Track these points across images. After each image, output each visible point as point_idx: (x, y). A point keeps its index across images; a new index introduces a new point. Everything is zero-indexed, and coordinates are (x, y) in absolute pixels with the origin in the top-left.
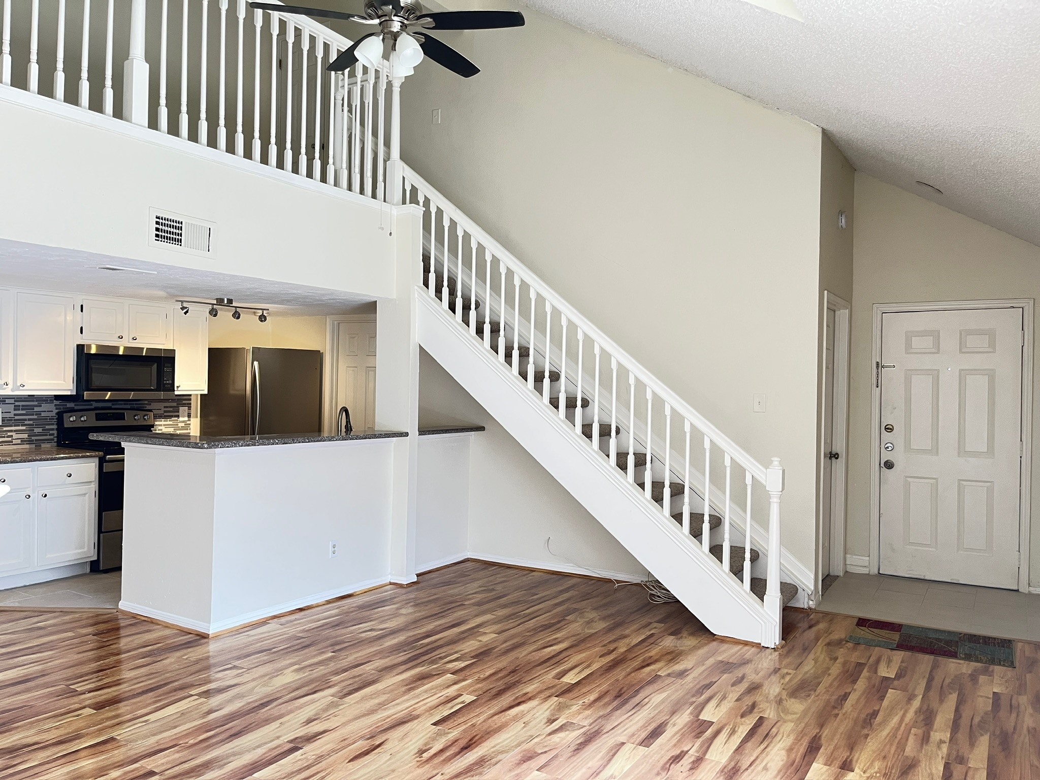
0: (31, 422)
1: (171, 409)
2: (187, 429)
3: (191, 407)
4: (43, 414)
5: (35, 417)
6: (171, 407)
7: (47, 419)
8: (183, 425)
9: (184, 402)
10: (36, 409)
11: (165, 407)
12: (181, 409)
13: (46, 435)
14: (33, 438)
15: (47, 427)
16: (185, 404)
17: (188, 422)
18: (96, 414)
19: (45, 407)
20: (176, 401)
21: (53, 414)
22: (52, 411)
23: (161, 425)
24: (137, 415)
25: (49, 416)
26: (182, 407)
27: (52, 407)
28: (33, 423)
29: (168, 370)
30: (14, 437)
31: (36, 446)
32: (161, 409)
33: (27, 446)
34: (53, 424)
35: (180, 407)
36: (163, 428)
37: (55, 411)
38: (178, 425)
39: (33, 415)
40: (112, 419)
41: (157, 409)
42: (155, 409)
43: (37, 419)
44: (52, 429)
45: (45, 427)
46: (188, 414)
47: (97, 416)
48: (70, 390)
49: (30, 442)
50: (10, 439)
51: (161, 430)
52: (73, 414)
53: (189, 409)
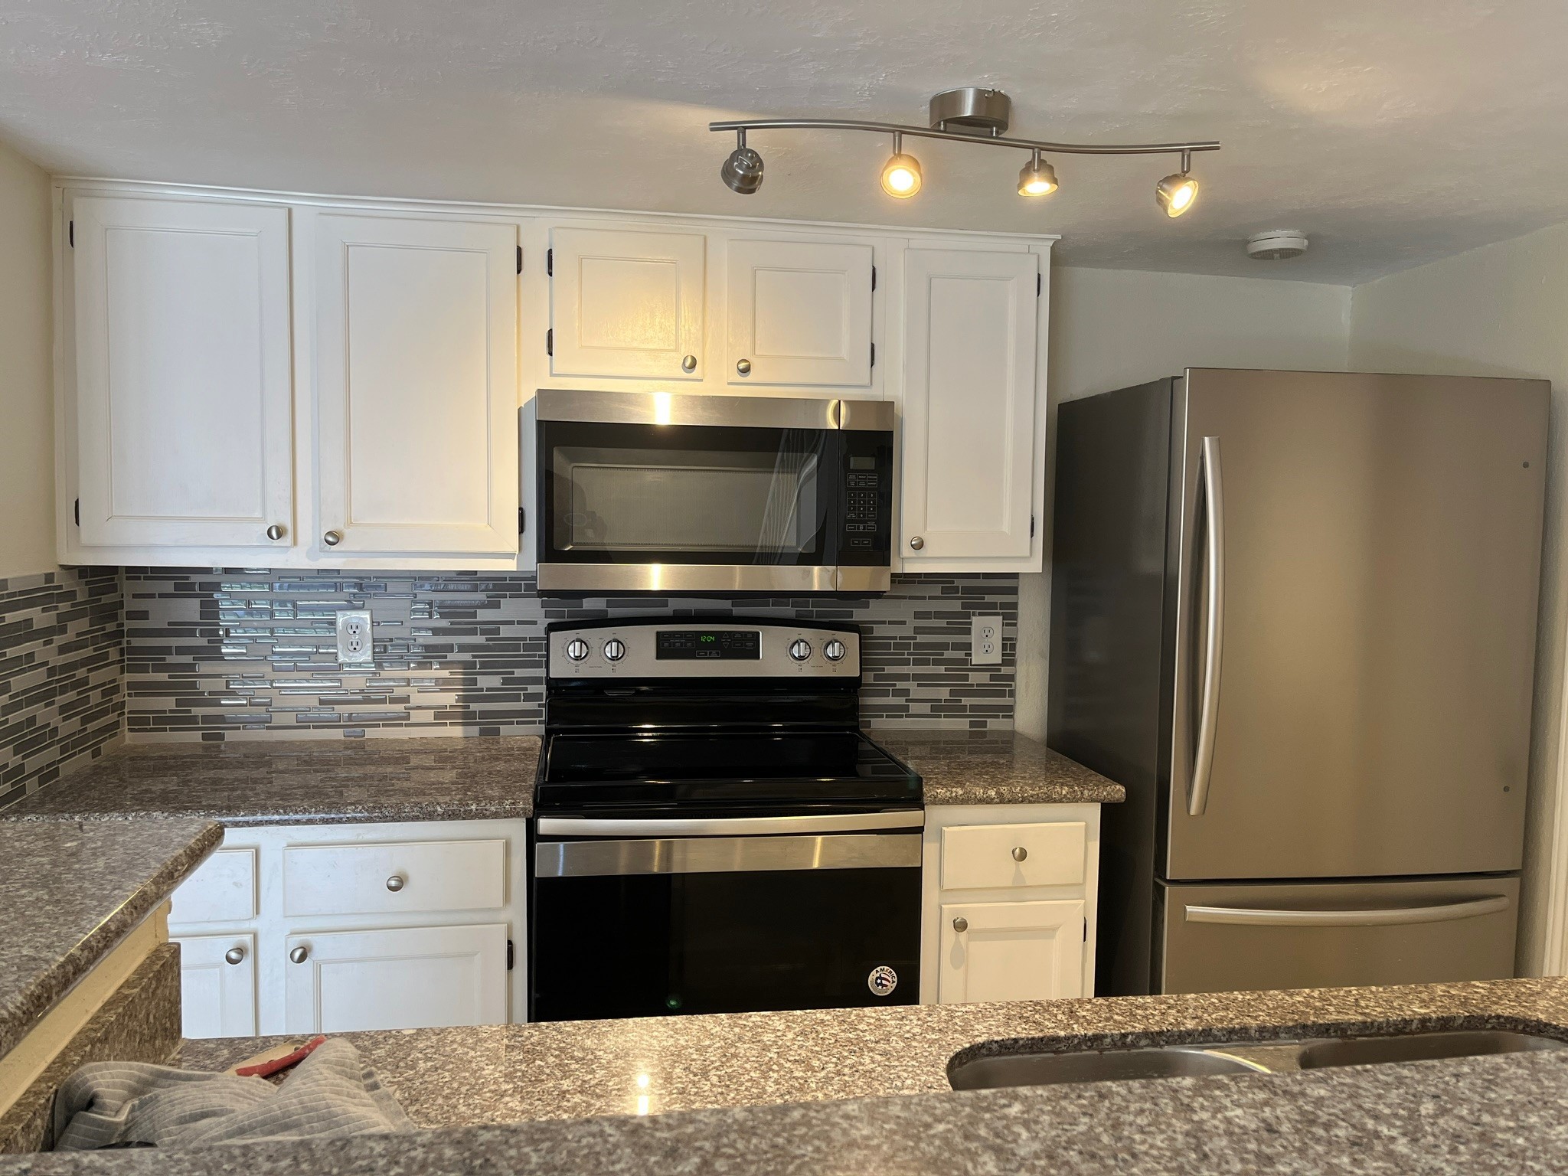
0: (467, 657)
1: (943, 623)
2: (1002, 694)
3: (1014, 616)
4: (505, 631)
5: (479, 639)
6: (939, 615)
7: (517, 648)
8: (984, 678)
9: (988, 598)
10: (483, 615)
11: (918, 615)
12: (978, 622)
13: (517, 699)
14: (475, 707)
15: (519, 673)
16: (993, 605)
17: (1005, 670)
18: (658, 633)
19: (511, 608)
20: (960, 595)
21: (539, 631)
22: (535, 623)
23: (905, 677)
24: (802, 641)
25: (525, 639)
26: (980, 614)
27: (533, 609)
28: (474, 657)
29: (862, 484)
30: (413, 702)
31: (483, 732)
32: (904, 623)
33: (457, 732)
34: (537, 665)
35: (974, 614)
36: (911, 685)
37: (543, 622)
38: (966, 678)
39: (473, 632)
40: (712, 656)
41: (890, 623)
42: (884, 622)
43: (488, 645)
44: (536, 681)
45: (513, 673)
46: (1003, 639)
47: (663, 644)
48: (511, 556)
49: (467, 718)
50: (400, 708)
51: (905, 693)
52: (583, 633)
53: (1008, 625)
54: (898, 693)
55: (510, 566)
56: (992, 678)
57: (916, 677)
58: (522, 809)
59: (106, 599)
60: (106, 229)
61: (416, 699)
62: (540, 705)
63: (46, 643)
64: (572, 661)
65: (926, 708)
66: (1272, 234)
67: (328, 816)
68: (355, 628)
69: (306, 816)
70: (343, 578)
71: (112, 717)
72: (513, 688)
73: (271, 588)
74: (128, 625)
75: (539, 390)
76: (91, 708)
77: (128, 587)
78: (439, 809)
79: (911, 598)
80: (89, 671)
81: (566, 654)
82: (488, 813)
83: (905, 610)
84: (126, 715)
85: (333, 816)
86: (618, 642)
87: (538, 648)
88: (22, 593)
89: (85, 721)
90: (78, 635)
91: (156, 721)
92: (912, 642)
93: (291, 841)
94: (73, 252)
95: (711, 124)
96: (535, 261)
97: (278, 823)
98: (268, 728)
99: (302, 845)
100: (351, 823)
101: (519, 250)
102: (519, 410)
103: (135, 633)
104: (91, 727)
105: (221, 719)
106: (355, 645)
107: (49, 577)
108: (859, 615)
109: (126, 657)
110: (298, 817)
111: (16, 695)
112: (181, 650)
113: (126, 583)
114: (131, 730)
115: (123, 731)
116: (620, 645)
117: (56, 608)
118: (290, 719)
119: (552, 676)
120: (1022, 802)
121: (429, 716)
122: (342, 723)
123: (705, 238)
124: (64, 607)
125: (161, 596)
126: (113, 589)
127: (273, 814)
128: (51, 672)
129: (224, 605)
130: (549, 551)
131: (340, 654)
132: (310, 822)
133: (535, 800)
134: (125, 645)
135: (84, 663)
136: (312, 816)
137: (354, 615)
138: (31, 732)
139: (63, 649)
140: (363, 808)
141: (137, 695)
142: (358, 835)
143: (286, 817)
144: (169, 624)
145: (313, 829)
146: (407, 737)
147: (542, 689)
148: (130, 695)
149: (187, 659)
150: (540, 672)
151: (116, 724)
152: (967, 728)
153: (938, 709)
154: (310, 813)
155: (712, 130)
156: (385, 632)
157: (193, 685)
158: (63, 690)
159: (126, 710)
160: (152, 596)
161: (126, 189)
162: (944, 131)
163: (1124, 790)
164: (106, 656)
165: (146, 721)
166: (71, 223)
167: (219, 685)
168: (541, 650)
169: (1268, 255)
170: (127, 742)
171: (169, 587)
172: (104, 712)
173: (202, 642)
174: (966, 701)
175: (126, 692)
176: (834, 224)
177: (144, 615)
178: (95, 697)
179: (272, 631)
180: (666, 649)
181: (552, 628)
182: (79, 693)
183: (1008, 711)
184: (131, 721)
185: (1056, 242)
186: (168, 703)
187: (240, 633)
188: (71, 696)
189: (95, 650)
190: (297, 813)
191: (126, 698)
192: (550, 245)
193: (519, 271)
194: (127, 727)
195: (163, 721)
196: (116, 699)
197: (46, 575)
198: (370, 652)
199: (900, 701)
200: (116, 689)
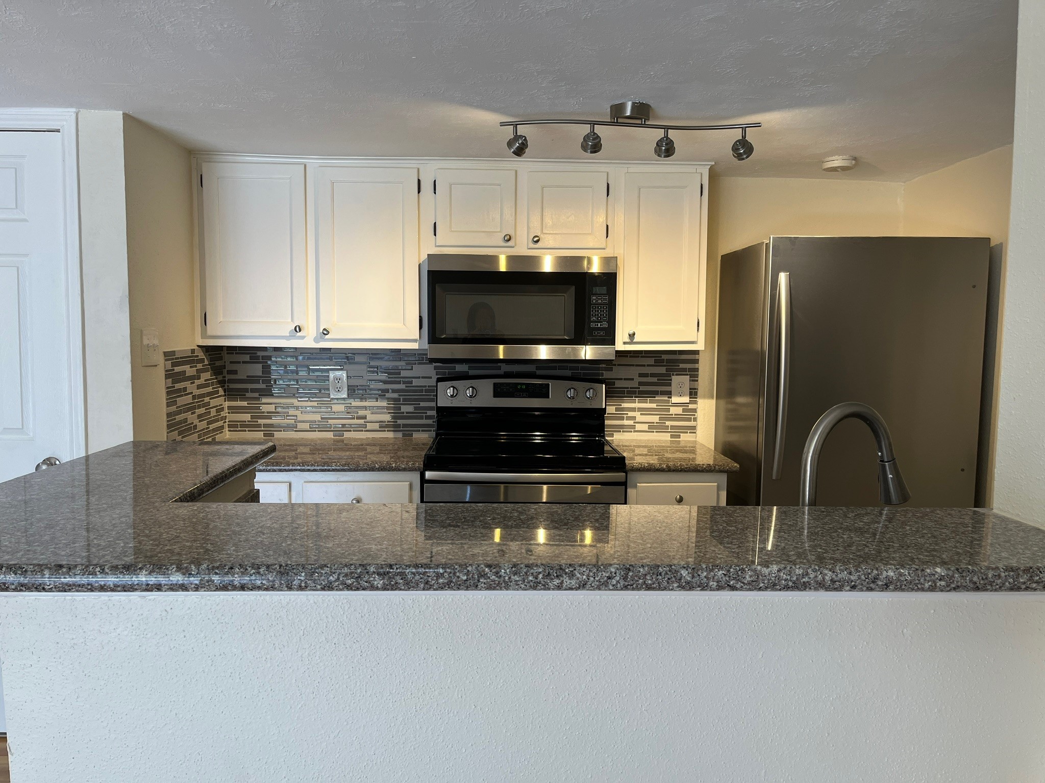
0: (395, 395)
1: (655, 380)
2: (689, 420)
3: (697, 376)
4: (416, 382)
5: (402, 386)
6: (653, 375)
7: (421, 391)
8: (679, 410)
9: (681, 366)
10: (404, 373)
11: (641, 375)
12: (675, 379)
13: (421, 418)
14: (400, 422)
15: (422, 404)
16: (684, 370)
17: (691, 406)
18: (495, 384)
19: (419, 370)
20: (665, 364)
21: (433, 382)
22: (431, 378)
23: (633, 410)
24: (572, 388)
25: (426, 386)
26: (676, 375)
27: (430, 370)
28: (400, 396)
29: (600, 301)
30: (368, 419)
31: (404, 435)
32: (633, 379)
33: (390, 435)
34: (432, 400)
35: (673, 375)
36: (637, 414)
37: (435, 378)
38: (668, 410)
39: (399, 383)
40: (525, 395)
41: (625, 379)
42: (621, 379)
43: (406, 390)
44: (431, 408)
45: (419, 404)
46: (690, 389)
47: (497, 390)
48: (415, 341)
49: (395, 427)
50: (362, 421)
51: (634, 418)
52: (455, 383)
53: (693, 381)
54: (629, 418)
55: (415, 346)
56: (684, 410)
57: (640, 409)
58: (417, 467)
59: (218, 363)
60: (218, 178)
61: (370, 417)
62: (433, 422)
63: (191, 383)
64: (450, 398)
65: (645, 427)
66: (834, 158)
67: (323, 468)
68: (339, 379)
69: (313, 468)
70: (332, 353)
71: (220, 423)
72: (419, 412)
73: (297, 359)
74: (228, 377)
75: (428, 255)
76: (211, 417)
77: (227, 358)
78: (377, 466)
79: (637, 365)
80: (210, 399)
81: (446, 394)
82: (401, 468)
83: (634, 372)
84: (227, 423)
85: (325, 468)
86: (473, 388)
87: (432, 391)
88: (181, 358)
89: (209, 423)
90: (205, 381)
91: (242, 426)
92: (637, 390)
93: (306, 480)
94: (202, 190)
95: (501, 123)
96: (427, 186)
97: (300, 470)
98: (296, 431)
99: (311, 482)
100: (334, 471)
101: (419, 181)
102: (419, 265)
103: (231, 381)
104: (212, 427)
105: (271, 425)
106: (338, 389)
107: (193, 351)
108: (607, 375)
109: (227, 393)
110: (309, 468)
111: (179, 407)
112: (253, 390)
113: (226, 356)
114: (229, 431)
115: (226, 431)
116: (474, 390)
117: (196, 366)
118: (306, 426)
119: (438, 405)
120: (681, 471)
121: (376, 426)
122: (332, 429)
123: (516, 171)
124: (200, 366)
125: (244, 362)
126: (221, 358)
127: (297, 466)
128: (194, 397)
129: (273, 368)
130: (434, 338)
131: (331, 394)
132: (315, 470)
133: (424, 463)
134: (226, 387)
135: (209, 394)
136: (316, 468)
137: (338, 373)
138: (186, 426)
139: (199, 387)
140: (340, 464)
141: (232, 413)
142: (338, 478)
143: (303, 468)
144: (247, 377)
145: (316, 474)
146: (365, 437)
147: (434, 413)
148: (229, 413)
149: (256, 395)
150: (433, 404)
151: (222, 427)
152: (669, 439)
153: (652, 427)
154: (315, 466)
155: (501, 126)
156: (355, 382)
157: (258, 408)
158: (199, 407)
159: (227, 421)
160: (239, 362)
161: (227, 157)
162: (617, 122)
163: (738, 466)
164: (217, 392)
165: (236, 426)
166: (201, 175)
167: (271, 408)
168: (432, 392)
169: (834, 169)
170: (227, 437)
171: (247, 358)
172: (217, 421)
173: (263, 386)
174: (668, 423)
175: (227, 411)
176: (586, 161)
177: (235, 372)
178: (213, 412)
179: (297, 382)
180: (499, 392)
181: (439, 380)
182: (206, 409)
183: (693, 429)
184: (229, 426)
185: (712, 166)
186: (247, 417)
187: (281, 382)
188: (202, 410)
189: (213, 388)
190: (308, 466)
191: (227, 414)
192: (435, 178)
193: (419, 192)
194: (227, 429)
195: (244, 426)
196: (223, 414)
197: (192, 350)
198: (346, 393)
199: (631, 422)
200: (222, 409)
